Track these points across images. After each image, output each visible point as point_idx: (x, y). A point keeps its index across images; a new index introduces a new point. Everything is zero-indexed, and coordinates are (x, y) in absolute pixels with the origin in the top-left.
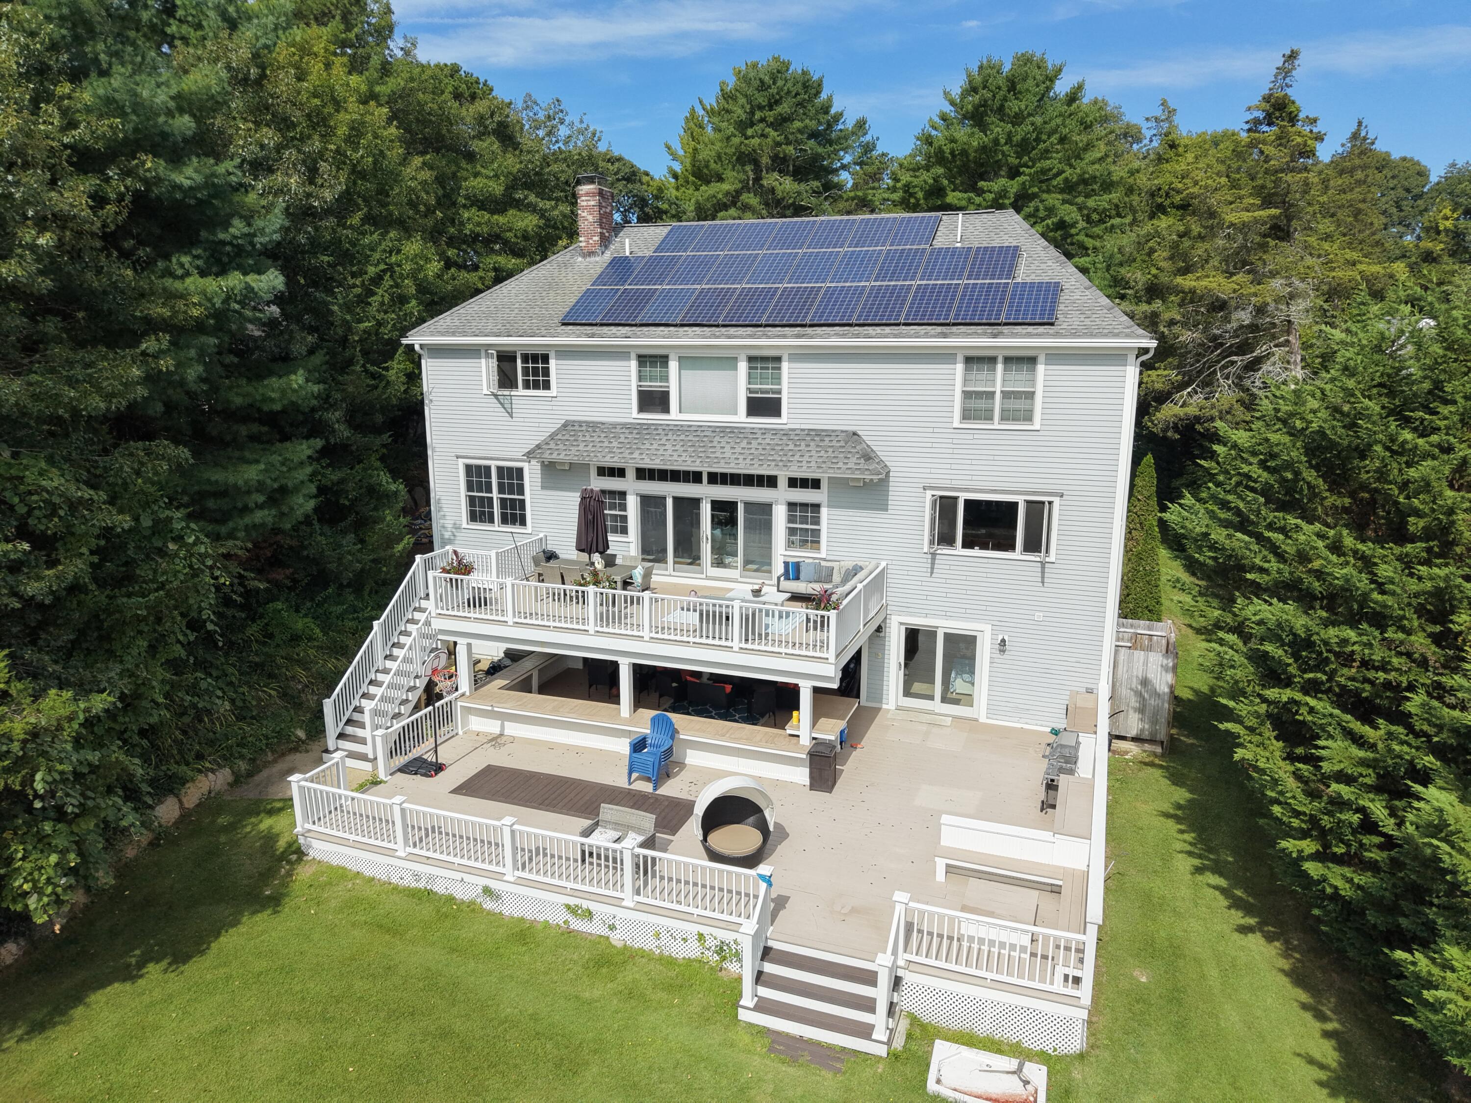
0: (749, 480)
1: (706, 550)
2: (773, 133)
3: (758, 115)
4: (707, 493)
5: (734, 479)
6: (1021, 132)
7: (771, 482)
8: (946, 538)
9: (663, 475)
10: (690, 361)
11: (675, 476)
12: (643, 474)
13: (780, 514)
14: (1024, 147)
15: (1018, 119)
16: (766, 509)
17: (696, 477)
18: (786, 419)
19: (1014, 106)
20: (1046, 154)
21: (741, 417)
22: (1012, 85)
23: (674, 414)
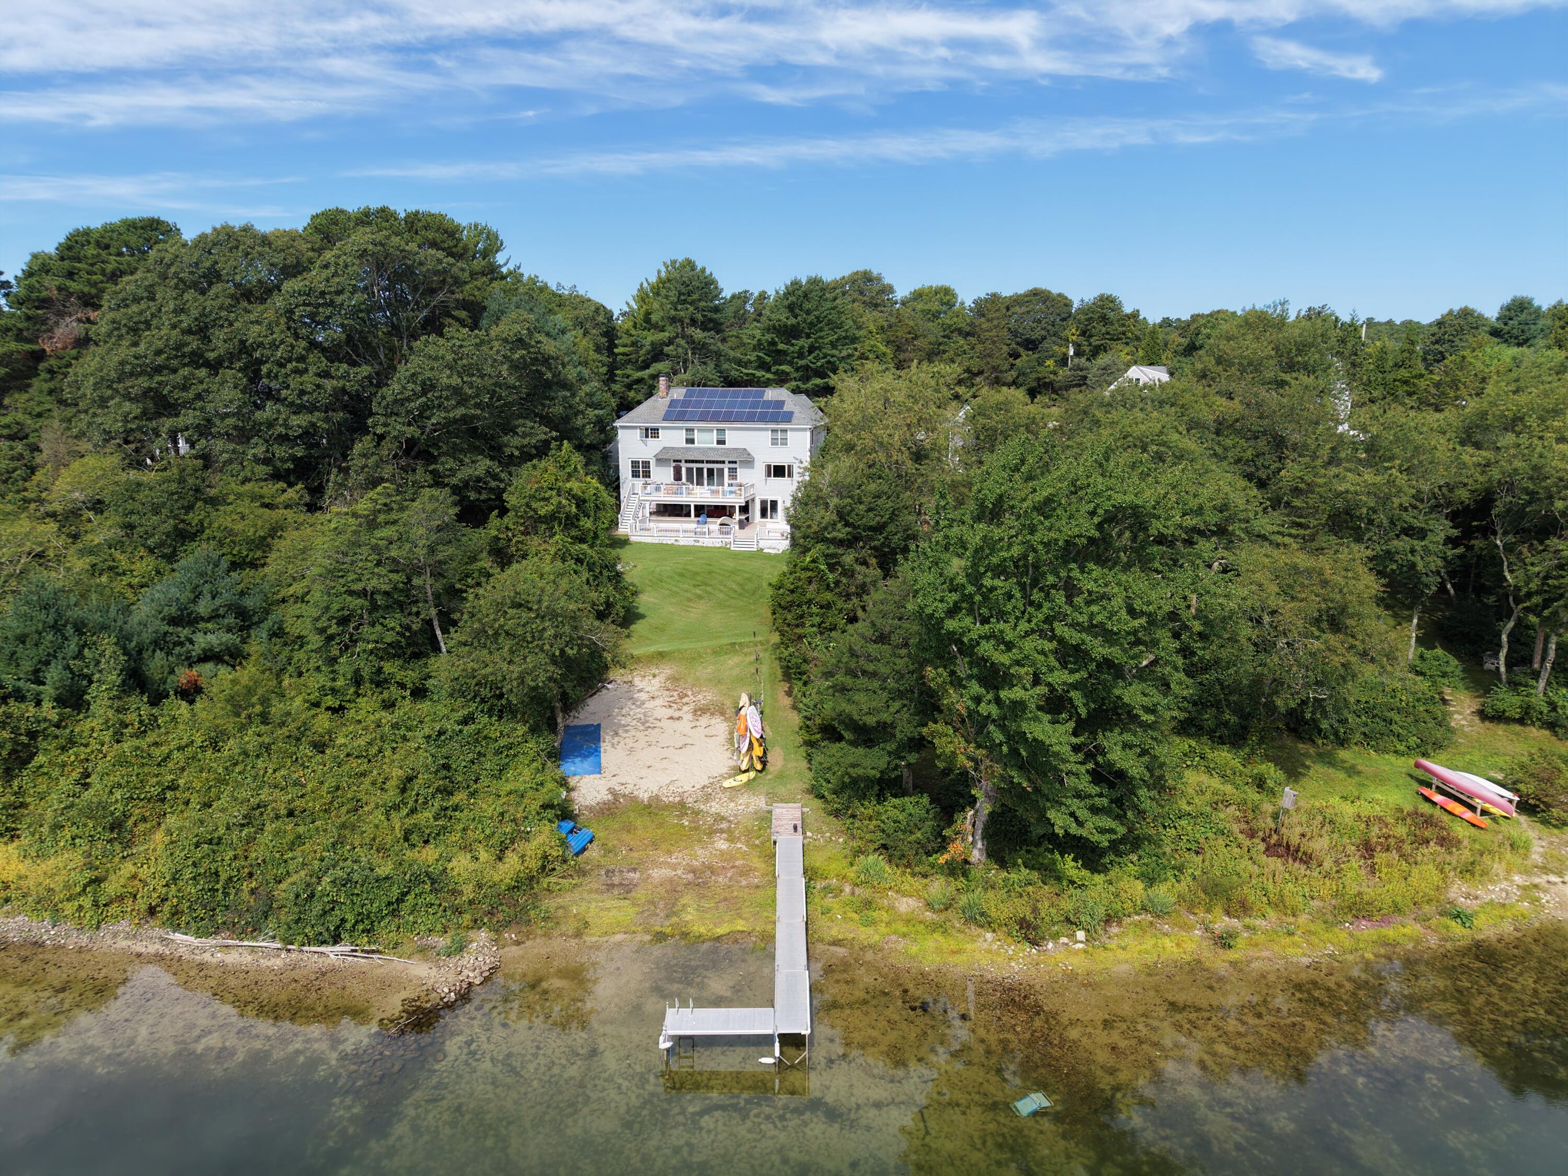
0: (717, 462)
1: (706, 482)
2: (692, 309)
3: (682, 298)
4: (705, 466)
5: (714, 462)
6: (811, 318)
7: (724, 462)
8: (769, 475)
9: (692, 461)
10: (700, 430)
11: (696, 462)
12: (686, 461)
13: (726, 471)
14: (812, 325)
15: (808, 312)
16: (722, 470)
17: (702, 462)
18: (727, 446)
19: (807, 306)
20: (821, 330)
21: (715, 445)
22: (806, 296)
23: (696, 445)
